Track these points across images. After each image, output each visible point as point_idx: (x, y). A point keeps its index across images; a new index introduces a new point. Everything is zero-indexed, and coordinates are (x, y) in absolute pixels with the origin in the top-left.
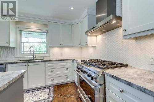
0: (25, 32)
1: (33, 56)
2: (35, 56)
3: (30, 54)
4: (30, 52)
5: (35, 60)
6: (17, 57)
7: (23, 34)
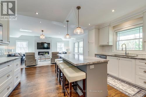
0: (120, 32)
1: (126, 53)
2: (127, 53)
3: (122, 50)
4: (122, 48)
5: (127, 56)
6: (114, 52)
7: (118, 34)
